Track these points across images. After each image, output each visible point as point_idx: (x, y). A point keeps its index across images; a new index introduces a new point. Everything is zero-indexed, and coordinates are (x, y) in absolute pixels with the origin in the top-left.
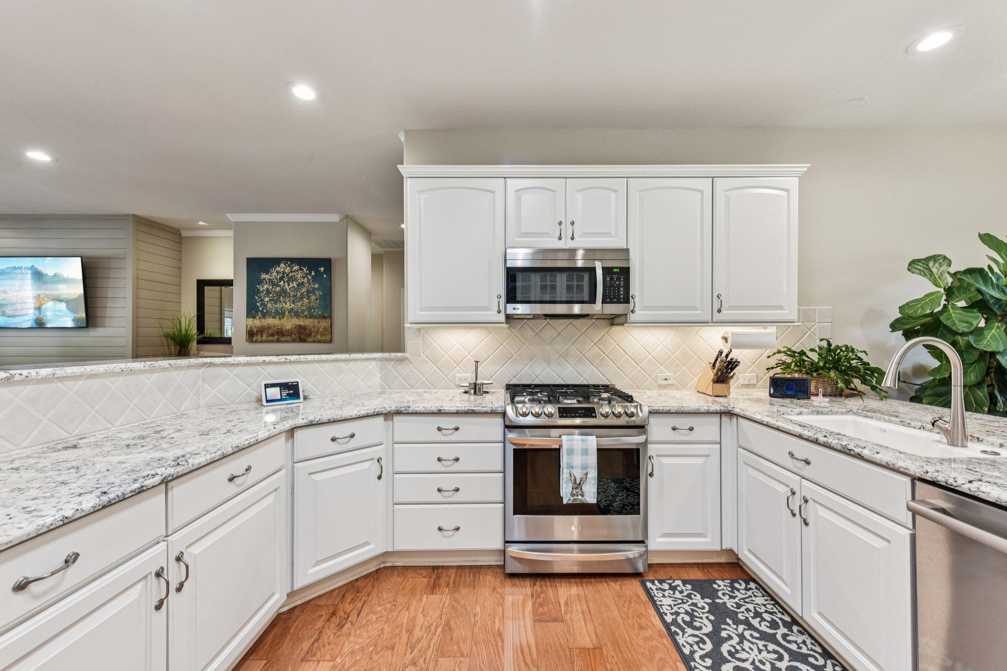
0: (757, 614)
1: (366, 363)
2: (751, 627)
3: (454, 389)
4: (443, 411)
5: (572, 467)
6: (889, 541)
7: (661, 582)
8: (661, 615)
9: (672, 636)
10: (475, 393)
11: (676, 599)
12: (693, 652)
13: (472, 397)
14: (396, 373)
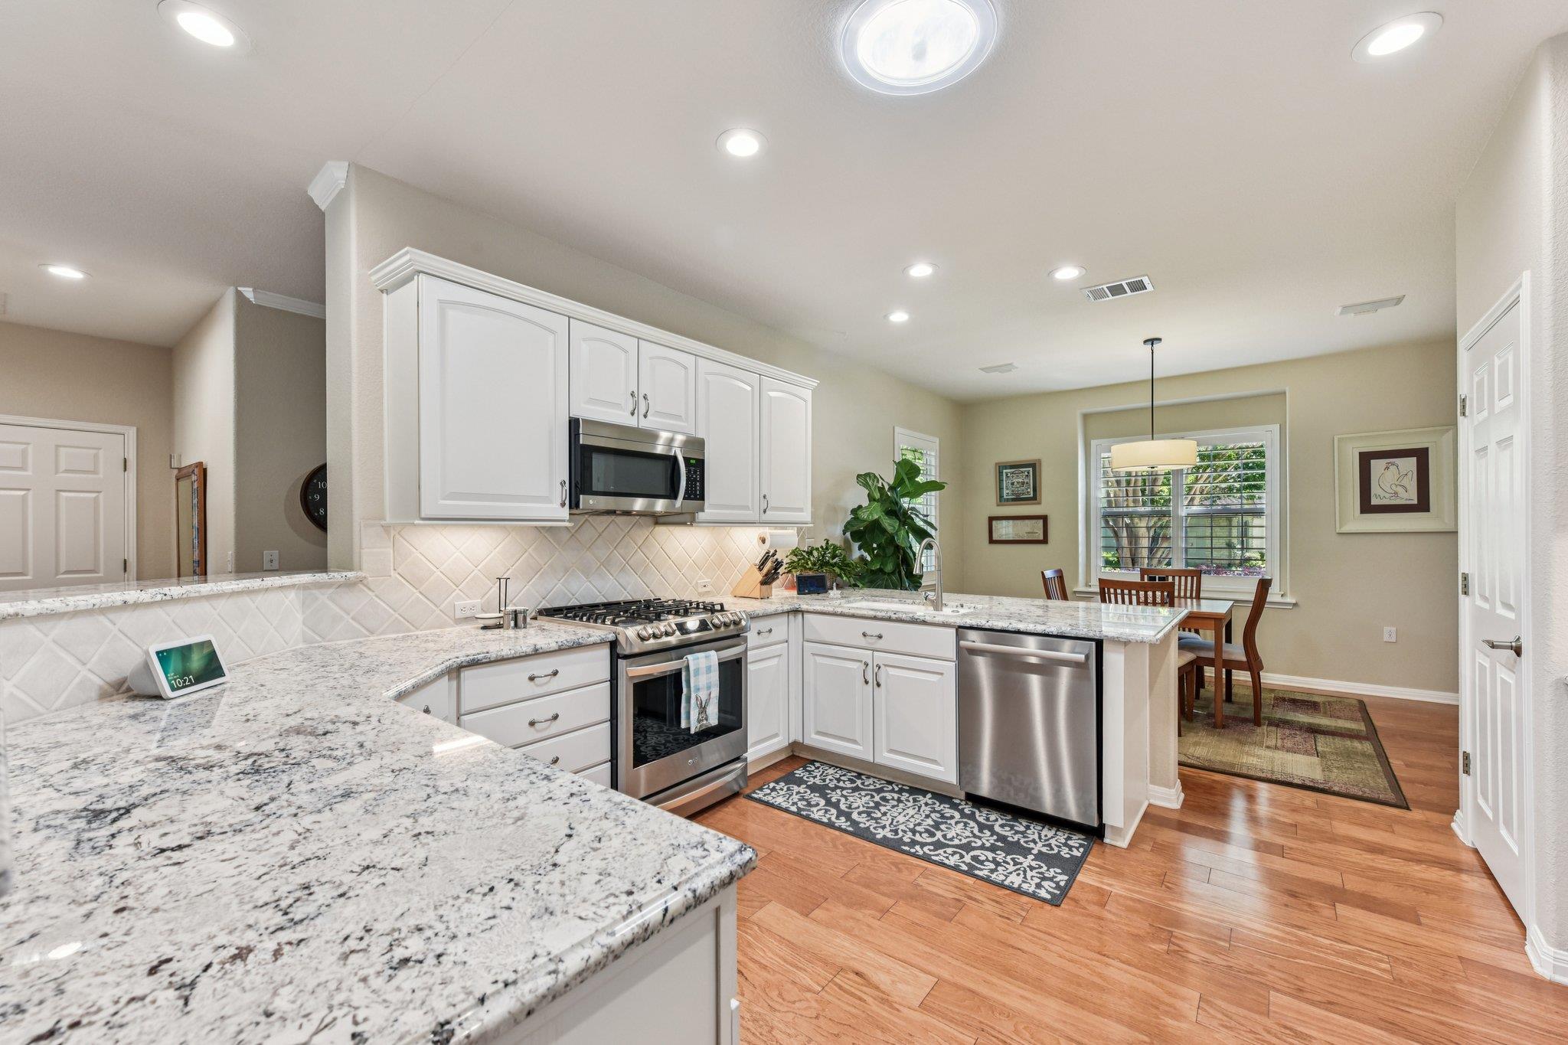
0: (839, 780)
1: (280, 595)
2: (843, 789)
3: (452, 626)
4: (541, 651)
5: (698, 689)
6: (942, 674)
7: (761, 789)
8: (786, 810)
9: (807, 818)
10: (516, 625)
11: (784, 796)
12: (829, 819)
13: (511, 633)
14: (338, 610)
